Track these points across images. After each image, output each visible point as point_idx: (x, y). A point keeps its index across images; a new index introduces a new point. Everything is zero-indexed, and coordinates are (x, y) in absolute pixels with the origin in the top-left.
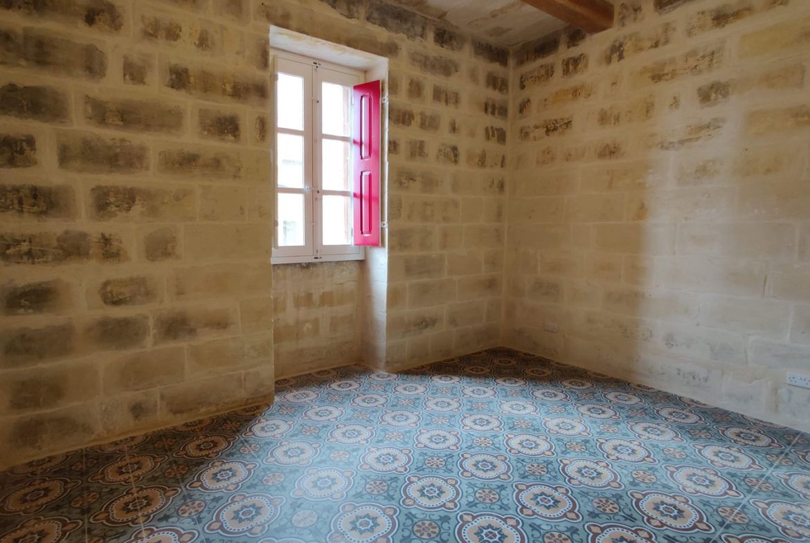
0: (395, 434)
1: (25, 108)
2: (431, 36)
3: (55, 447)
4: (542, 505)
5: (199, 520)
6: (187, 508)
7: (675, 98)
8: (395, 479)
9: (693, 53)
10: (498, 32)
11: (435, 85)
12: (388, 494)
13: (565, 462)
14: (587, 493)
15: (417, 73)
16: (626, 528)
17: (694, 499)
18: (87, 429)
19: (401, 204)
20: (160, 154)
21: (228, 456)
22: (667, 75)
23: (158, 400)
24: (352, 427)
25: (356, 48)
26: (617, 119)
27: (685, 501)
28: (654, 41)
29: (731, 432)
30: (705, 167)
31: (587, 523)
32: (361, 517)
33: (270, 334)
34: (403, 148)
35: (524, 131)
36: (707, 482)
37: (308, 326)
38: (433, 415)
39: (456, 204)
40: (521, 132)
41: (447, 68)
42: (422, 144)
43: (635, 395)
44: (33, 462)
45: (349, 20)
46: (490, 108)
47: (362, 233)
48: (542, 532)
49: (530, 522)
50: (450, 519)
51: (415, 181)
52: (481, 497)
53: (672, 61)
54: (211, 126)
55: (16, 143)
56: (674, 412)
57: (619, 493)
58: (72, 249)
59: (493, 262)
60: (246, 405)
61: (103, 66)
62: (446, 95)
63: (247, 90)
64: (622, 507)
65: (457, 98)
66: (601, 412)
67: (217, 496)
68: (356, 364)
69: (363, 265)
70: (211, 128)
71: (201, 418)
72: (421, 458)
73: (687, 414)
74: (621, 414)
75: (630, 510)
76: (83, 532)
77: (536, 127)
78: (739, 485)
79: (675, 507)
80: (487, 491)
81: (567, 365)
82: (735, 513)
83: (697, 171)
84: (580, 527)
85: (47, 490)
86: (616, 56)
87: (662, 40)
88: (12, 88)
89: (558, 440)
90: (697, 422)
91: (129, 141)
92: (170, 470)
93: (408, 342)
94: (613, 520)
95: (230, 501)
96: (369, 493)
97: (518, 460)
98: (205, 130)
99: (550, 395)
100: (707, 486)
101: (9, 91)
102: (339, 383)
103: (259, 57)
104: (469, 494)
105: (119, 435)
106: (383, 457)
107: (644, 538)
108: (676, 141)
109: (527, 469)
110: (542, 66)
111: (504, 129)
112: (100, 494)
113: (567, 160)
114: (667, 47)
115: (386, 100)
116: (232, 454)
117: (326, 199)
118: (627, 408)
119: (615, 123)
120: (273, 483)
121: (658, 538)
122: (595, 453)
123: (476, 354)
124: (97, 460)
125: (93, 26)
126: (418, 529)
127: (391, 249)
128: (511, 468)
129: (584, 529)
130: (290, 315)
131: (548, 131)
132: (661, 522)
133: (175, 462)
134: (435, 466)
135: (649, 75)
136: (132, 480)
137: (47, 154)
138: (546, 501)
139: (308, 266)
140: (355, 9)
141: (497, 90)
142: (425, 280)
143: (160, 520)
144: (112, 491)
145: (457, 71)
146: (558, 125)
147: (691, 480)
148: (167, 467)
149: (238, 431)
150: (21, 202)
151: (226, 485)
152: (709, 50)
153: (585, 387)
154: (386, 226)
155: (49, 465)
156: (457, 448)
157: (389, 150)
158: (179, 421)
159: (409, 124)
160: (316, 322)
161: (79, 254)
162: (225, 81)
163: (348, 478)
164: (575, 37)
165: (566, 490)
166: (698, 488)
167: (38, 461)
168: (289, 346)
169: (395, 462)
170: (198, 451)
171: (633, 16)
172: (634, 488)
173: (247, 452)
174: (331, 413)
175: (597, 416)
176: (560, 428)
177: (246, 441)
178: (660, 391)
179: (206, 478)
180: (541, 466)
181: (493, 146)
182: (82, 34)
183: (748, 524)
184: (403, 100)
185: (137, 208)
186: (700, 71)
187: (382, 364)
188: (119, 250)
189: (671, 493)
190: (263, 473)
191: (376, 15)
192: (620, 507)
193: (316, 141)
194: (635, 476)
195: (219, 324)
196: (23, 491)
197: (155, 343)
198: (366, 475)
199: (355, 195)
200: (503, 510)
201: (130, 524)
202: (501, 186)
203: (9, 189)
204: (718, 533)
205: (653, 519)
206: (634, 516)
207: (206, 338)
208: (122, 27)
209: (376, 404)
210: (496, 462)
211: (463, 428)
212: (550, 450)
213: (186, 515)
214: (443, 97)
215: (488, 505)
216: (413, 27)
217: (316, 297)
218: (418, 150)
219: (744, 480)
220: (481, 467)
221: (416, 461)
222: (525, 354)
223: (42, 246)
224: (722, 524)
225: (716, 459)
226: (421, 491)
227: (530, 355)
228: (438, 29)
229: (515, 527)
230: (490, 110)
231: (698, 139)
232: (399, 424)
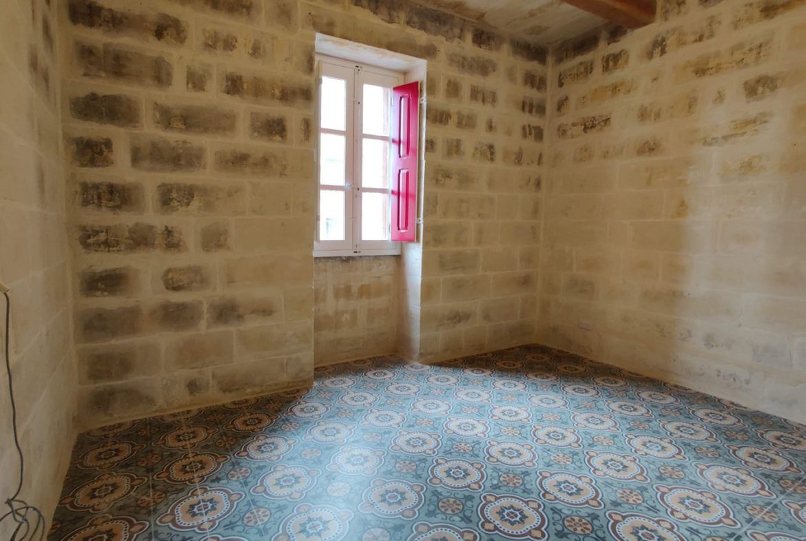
0: (426, 420)
1: (104, 114)
2: (469, 37)
3: (124, 416)
4: (564, 492)
5: (246, 484)
6: (235, 473)
7: (719, 93)
8: (424, 460)
9: (740, 46)
10: (537, 30)
11: (472, 85)
12: (416, 473)
13: (591, 454)
14: (611, 484)
15: (454, 73)
16: (647, 518)
17: (722, 496)
18: (151, 401)
19: (437, 200)
20: (216, 154)
21: (270, 431)
22: (712, 68)
23: (211, 378)
24: (385, 413)
25: (396, 51)
26: (658, 115)
27: (712, 497)
28: (698, 35)
29: (770, 436)
30: (751, 163)
31: (608, 510)
32: (390, 492)
33: (310, 323)
34: (440, 145)
35: (561, 129)
36: (739, 481)
37: (347, 316)
38: (463, 404)
39: (491, 201)
40: (559, 130)
41: (484, 68)
42: (458, 143)
43: (670, 395)
44: (105, 426)
45: (389, 25)
46: (527, 106)
47: (399, 229)
48: (563, 516)
49: (551, 506)
50: (474, 498)
51: (451, 178)
52: (504, 481)
53: (717, 54)
54: (261, 127)
55: (96, 145)
56: (711, 413)
57: (645, 486)
58: (140, 240)
59: (529, 259)
60: (286, 388)
61: (169, 75)
62: (483, 94)
63: (294, 93)
64: (646, 499)
65: (494, 97)
66: (632, 409)
67: (261, 465)
68: (391, 356)
69: (399, 259)
70: (261, 130)
71: (247, 397)
72: (449, 443)
73: (726, 415)
74: (654, 412)
75: (654, 502)
76: (149, 487)
77: (574, 125)
78: (773, 485)
79: (701, 502)
80: (511, 476)
81: (602, 363)
82: (764, 512)
83: (741, 167)
84: (601, 514)
85: (118, 451)
86: (658, 50)
87: (707, 34)
88: (93, 97)
89: (586, 433)
90: (734, 424)
91: (190, 143)
92: (220, 441)
93: (442, 335)
94: (635, 510)
95: (272, 470)
96: (398, 471)
97: (544, 450)
98: (255, 131)
99: (581, 391)
100: (738, 485)
101: (91, 99)
102: (375, 372)
103: (305, 63)
104: (494, 478)
105: (177, 408)
106: (413, 440)
107: (666, 528)
108: (719, 136)
109: (552, 458)
110: (581, 63)
111: (542, 127)
112: (162, 456)
113: (605, 157)
114: (711, 41)
115: (424, 100)
116: (274, 431)
117: (365, 195)
118: (661, 407)
119: (655, 119)
120: (311, 457)
121: (681, 529)
122: (623, 447)
123: (509, 349)
124: (159, 428)
125: (162, 40)
126: (443, 504)
127: (426, 244)
128: (537, 456)
129: (606, 516)
130: (330, 305)
131: (586, 129)
132: (685, 515)
133: (225, 434)
134: (462, 451)
135: (692, 69)
136: (189, 446)
137: (121, 154)
138: (569, 488)
139: (348, 259)
140: (395, 14)
141: (535, 89)
142: (460, 275)
143: (213, 481)
144: (171, 455)
145: (494, 71)
146: (597, 122)
147: (721, 479)
148: (217, 438)
149: (280, 411)
150: (99, 198)
151: (269, 456)
152: (757, 42)
153: (618, 385)
154: (422, 222)
155: (119, 430)
156: (485, 436)
157: (427, 149)
158: (227, 399)
159: (446, 123)
160: (354, 314)
161: (146, 245)
162: (275, 86)
163: (379, 456)
164: (616, 33)
165: (591, 480)
166: (728, 486)
167: (110, 426)
168: (328, 335)
169: (425, 445)
170: (245, 426)
171: (676, 10)
172: (661, 482)
173: (288, 429)
174: (365, 398)
175: (628, 413)
176: (589, 422)
177: (288, 420)
178: (698, 392)
179: (252, 449)
180: (566, 456)
181: (530, 144)
182: (152, 47)
183: (777, 523)
184: (441, 101)
185: (195, 204)
186: (747, 65)
187: (416, 355)
188: (179, 241)
189: (698, 489)
190: (302, 448)
191: (416, 19)
192: (643, 498)
193: (357, 141)
194: (662, 471)
195: (264, 311)
196: (98, 451)
197: (209, 327)
198: (396, 456)
199: (393, 192)
200: (525, 494)
201: (187, 482)
202: (538, 184)
203: (90, 186)
204: (744, 529)
205: (677, 511)
206: (657, 507)
207: (253, 324)
208: (186, 40)
209: (409, 392)
210: (522, 450)
211: (491, 417)
212: (577, 442)
213: (235, 478)
214: (480, 96)
215: (511, 489)
216: (452, 29)
217: (355, 289)
218: (454, 148)
219: (778, 482)
220: (506, 454)
221: (444, 445)
222: (559, 351)
223: (117, 236)
224: (748, 521)
225: (751, 460)
226: (448, 472)
227: (563, 352)
228: (476, 30)
229: (536, 510)
230: (527, 108)
231: (744, 133)
232: (430, 411)
